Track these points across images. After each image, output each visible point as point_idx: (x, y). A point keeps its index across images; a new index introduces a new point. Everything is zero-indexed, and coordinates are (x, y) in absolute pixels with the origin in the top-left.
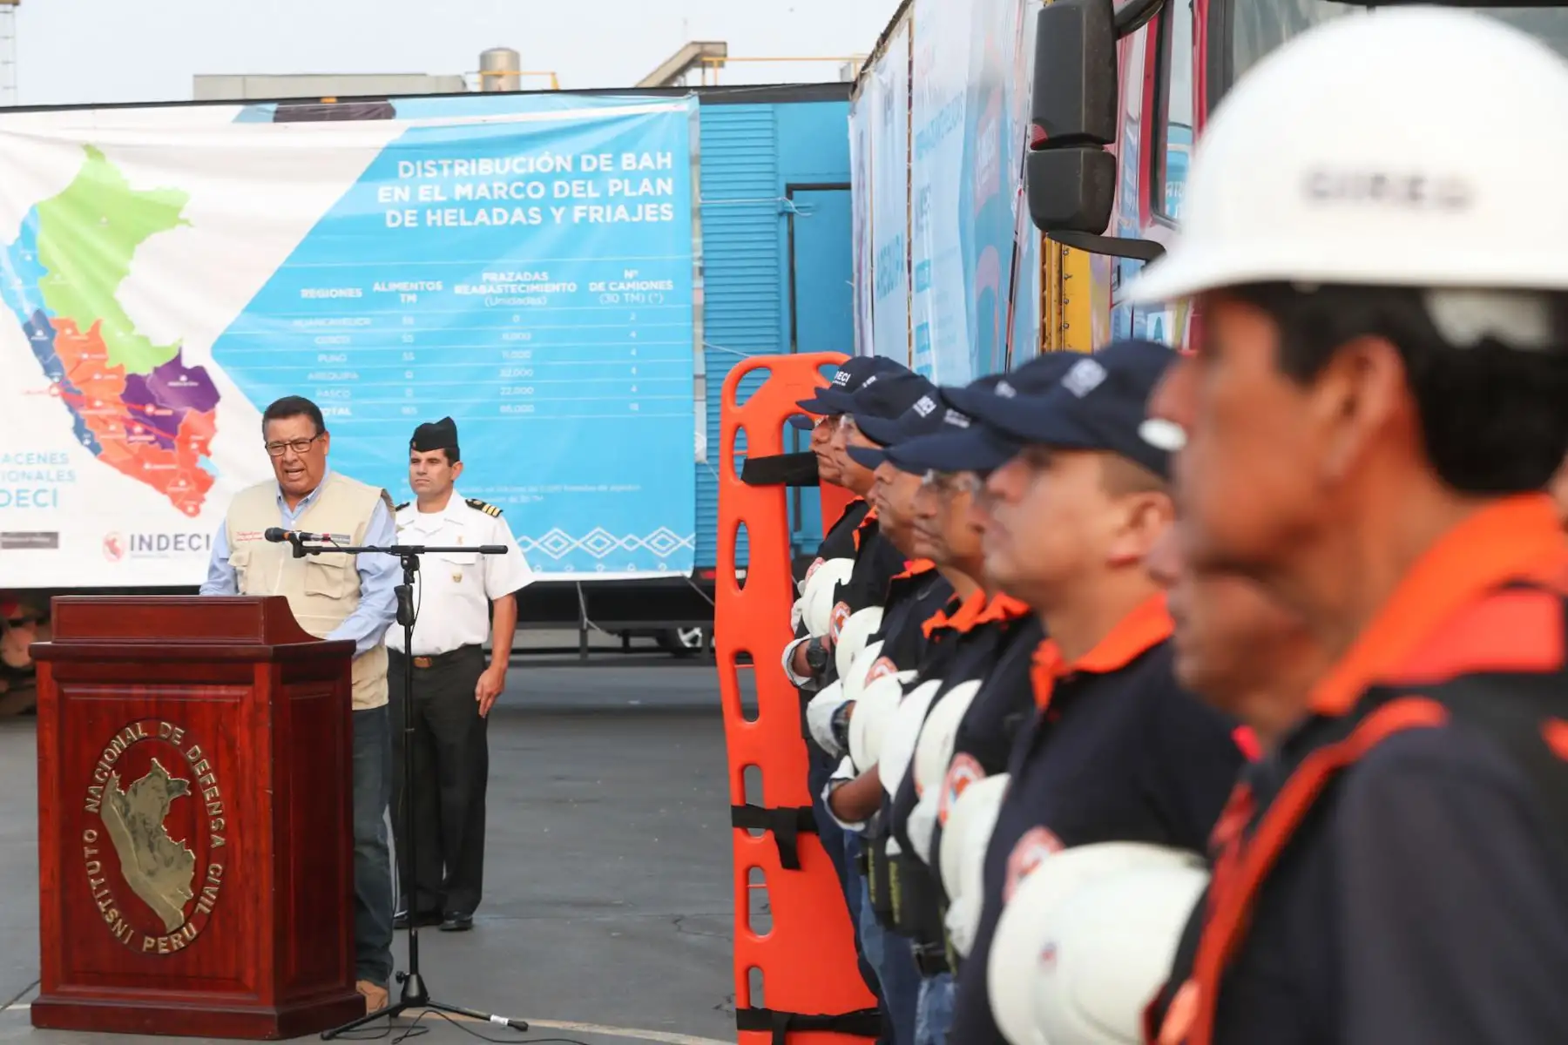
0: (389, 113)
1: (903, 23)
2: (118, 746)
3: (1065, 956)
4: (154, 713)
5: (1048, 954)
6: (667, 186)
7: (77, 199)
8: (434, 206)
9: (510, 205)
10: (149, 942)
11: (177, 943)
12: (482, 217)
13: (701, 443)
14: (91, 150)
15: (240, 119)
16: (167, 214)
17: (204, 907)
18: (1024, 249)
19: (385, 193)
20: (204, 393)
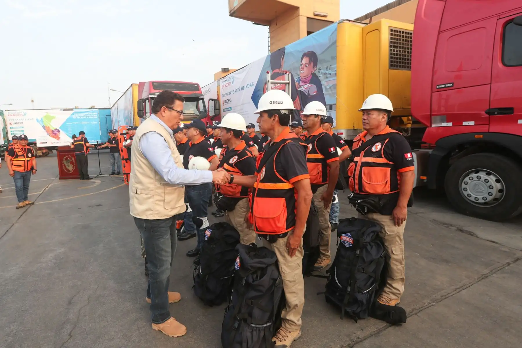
0: (73, 110)
1: (116, 103)
2: (65, 158)
3: (196, 165)
4: (68, 155)
5: (194, 165)
6: (96, 115)
7: (46, 117)
8: (77, 117)
9: (84, 117)
10: (69, 172)
11: (72, 172)
12: (81, 118)
13: (100, 134)
14: (47, 113)
15: (60, 110)
16: (54, 118)
17: (74, 169)
18: (131, 119)
19: (73, 116)
20: (59, 131)
